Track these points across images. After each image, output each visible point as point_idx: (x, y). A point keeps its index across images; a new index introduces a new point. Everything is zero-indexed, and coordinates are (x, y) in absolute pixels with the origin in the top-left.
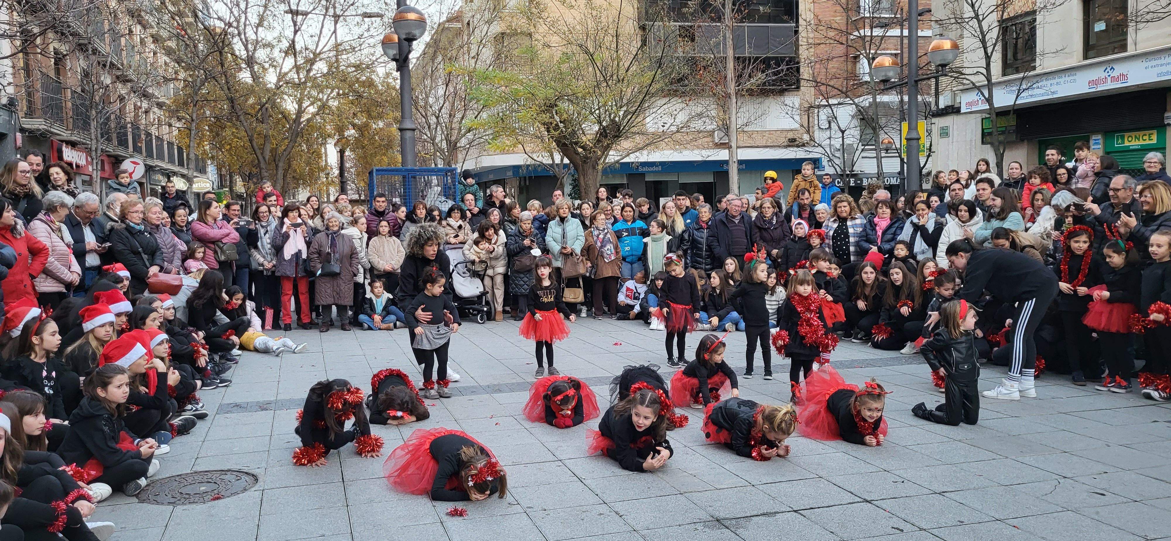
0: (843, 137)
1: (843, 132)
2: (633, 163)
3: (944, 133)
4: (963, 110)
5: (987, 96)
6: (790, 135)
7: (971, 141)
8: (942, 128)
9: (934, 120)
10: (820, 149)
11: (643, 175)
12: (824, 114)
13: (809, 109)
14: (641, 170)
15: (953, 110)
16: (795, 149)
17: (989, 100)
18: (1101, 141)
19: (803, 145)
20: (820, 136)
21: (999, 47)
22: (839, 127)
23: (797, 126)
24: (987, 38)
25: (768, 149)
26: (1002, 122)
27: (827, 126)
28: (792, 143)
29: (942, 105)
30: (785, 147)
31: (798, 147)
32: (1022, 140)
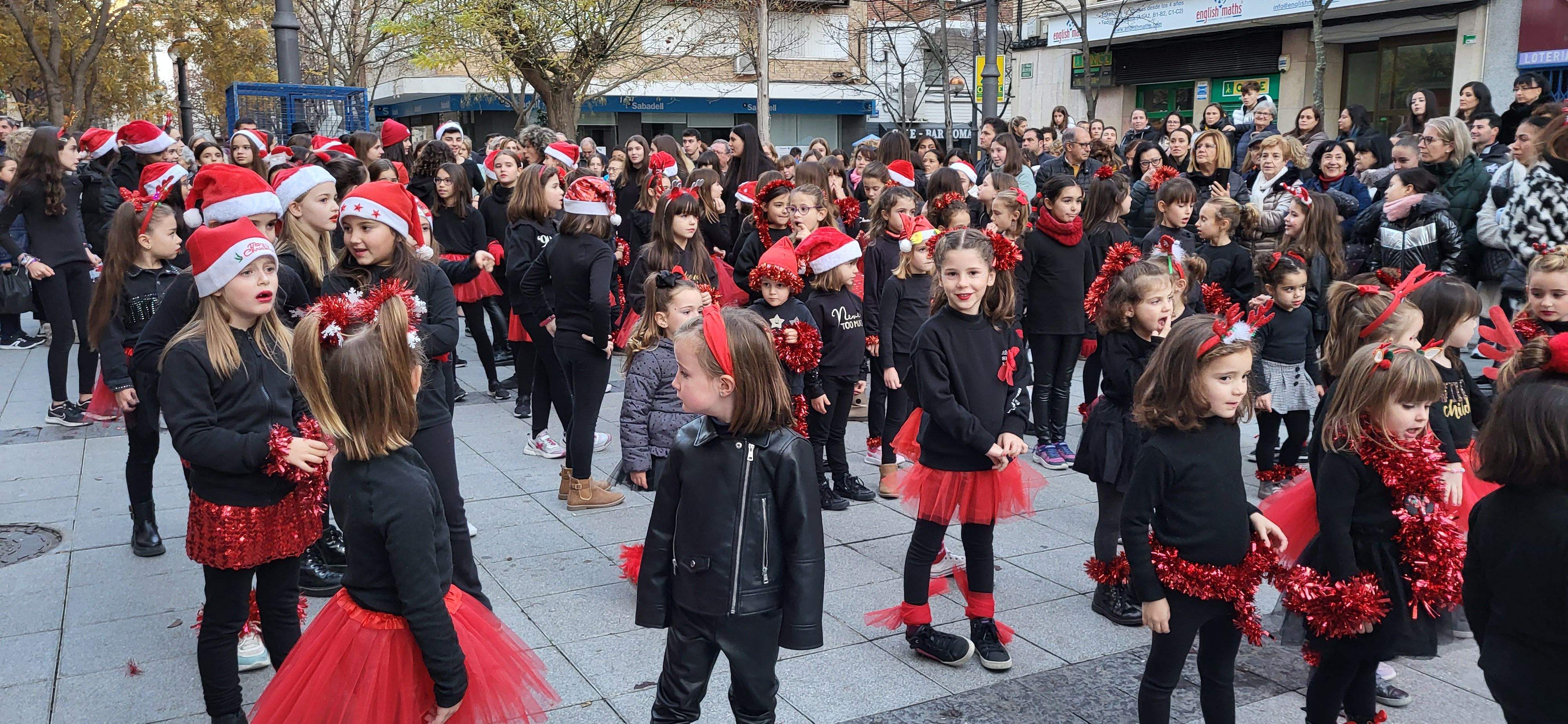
0: (903, 73)
1: (903, 66)
2: (624, 97)
3: (1027, 72)
4: (1049, 45)
5: (1080, 26)
6: (836, 68)
7: (1058, 83)
8: (1025, 66)
9: (1016, 55)
10: (873, 89)
11: (638, 114)
12: (879, 41)
13: (861, 33)
14: (635, 107)
15: (1038, 43)
16: (842, 86)
17: (1082, 31)
18: (1207, 90)
19: (852, 82)
20: (874, 71)
22: (898, 59)
23: (843, 55)
25: (805, 86)
26: (1097, 61)
27: (883, 58)
28: (838, 78)
29: (1025, 37)
30: (829, 83)
31: (846, 83)
32: (1118, 85)
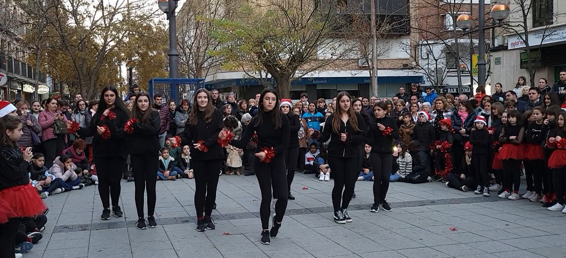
0: (436, 63)
1: (436, 60)
2: (309, 78)
3: (498, 61)
4: (509, 48)
5: (525, 39)
6: (405, 62)
7: (514, 66)
8: (496, 59)
9: (491, 54)
10: (422, 71)
11: (315, 85)
12: (425, 50)
13: (416, 47)
14: (314, 82)
15: (503, 48)
16: (408, 70)
17: (526, 42)
19: (412, 68)
20: (422, 63)
21: (531, 10)
22: (434, 57)
23: (408, 56)
24: (524, 4)
25: (391, 71)
26: (534, 55)
27: (427, 57)
28: (405, 67)
29: (496, 45)
30: (402, 69)
31: (410, 69)
32: (545, 66)
